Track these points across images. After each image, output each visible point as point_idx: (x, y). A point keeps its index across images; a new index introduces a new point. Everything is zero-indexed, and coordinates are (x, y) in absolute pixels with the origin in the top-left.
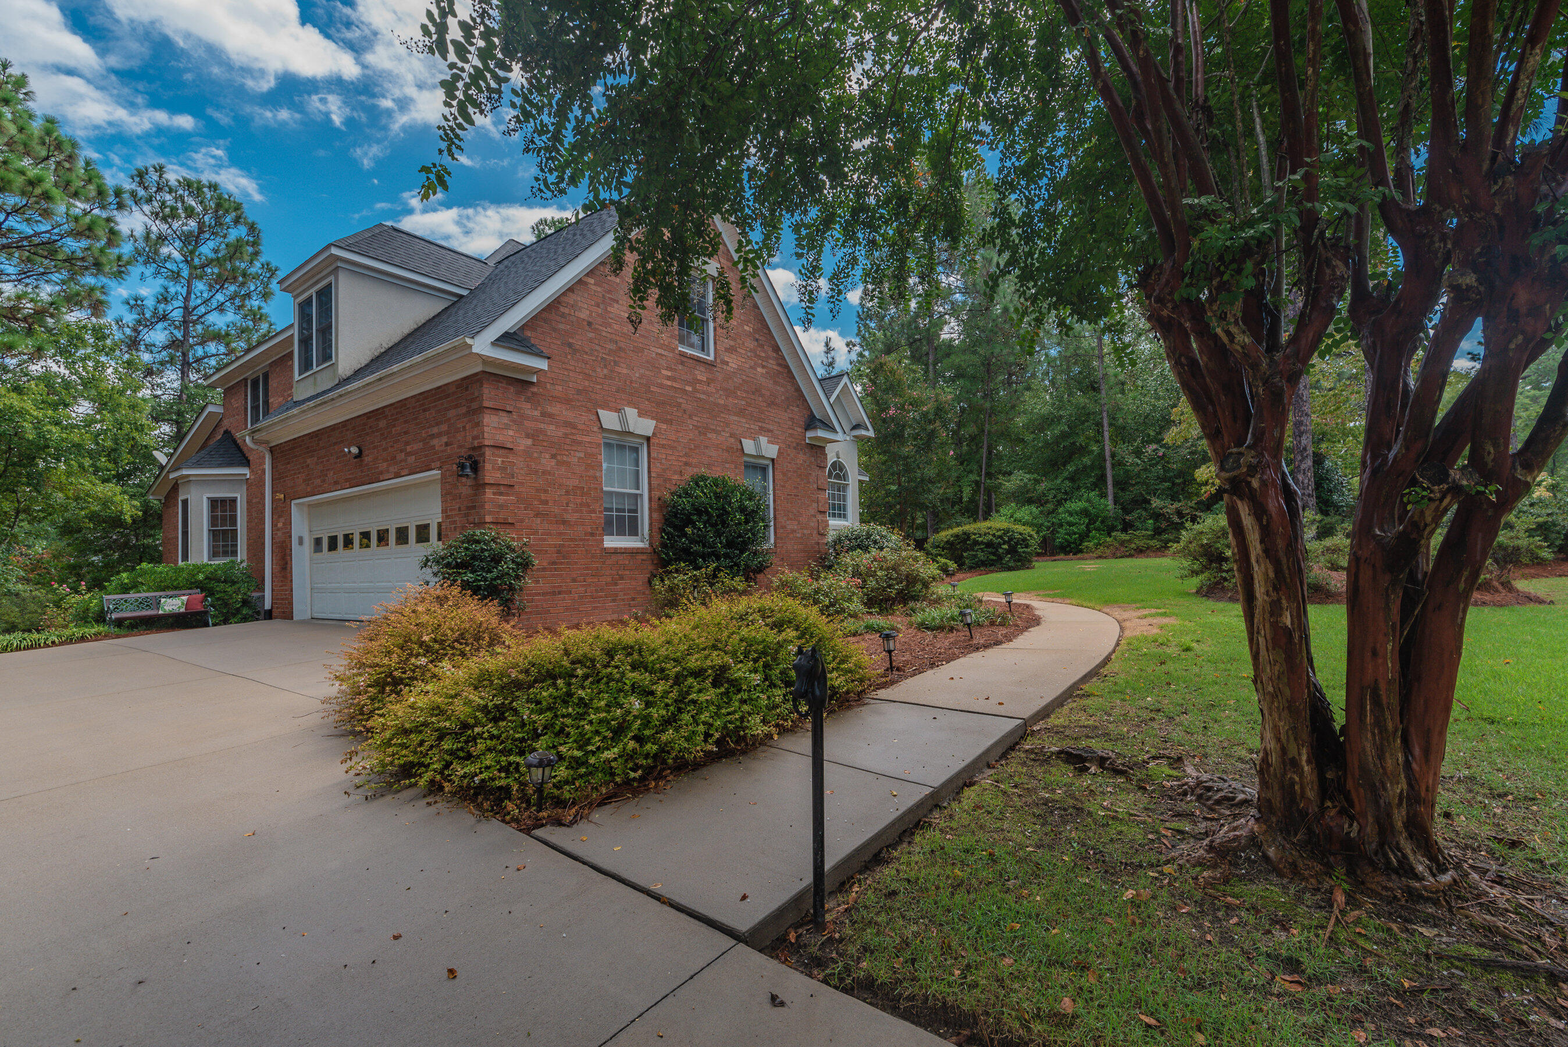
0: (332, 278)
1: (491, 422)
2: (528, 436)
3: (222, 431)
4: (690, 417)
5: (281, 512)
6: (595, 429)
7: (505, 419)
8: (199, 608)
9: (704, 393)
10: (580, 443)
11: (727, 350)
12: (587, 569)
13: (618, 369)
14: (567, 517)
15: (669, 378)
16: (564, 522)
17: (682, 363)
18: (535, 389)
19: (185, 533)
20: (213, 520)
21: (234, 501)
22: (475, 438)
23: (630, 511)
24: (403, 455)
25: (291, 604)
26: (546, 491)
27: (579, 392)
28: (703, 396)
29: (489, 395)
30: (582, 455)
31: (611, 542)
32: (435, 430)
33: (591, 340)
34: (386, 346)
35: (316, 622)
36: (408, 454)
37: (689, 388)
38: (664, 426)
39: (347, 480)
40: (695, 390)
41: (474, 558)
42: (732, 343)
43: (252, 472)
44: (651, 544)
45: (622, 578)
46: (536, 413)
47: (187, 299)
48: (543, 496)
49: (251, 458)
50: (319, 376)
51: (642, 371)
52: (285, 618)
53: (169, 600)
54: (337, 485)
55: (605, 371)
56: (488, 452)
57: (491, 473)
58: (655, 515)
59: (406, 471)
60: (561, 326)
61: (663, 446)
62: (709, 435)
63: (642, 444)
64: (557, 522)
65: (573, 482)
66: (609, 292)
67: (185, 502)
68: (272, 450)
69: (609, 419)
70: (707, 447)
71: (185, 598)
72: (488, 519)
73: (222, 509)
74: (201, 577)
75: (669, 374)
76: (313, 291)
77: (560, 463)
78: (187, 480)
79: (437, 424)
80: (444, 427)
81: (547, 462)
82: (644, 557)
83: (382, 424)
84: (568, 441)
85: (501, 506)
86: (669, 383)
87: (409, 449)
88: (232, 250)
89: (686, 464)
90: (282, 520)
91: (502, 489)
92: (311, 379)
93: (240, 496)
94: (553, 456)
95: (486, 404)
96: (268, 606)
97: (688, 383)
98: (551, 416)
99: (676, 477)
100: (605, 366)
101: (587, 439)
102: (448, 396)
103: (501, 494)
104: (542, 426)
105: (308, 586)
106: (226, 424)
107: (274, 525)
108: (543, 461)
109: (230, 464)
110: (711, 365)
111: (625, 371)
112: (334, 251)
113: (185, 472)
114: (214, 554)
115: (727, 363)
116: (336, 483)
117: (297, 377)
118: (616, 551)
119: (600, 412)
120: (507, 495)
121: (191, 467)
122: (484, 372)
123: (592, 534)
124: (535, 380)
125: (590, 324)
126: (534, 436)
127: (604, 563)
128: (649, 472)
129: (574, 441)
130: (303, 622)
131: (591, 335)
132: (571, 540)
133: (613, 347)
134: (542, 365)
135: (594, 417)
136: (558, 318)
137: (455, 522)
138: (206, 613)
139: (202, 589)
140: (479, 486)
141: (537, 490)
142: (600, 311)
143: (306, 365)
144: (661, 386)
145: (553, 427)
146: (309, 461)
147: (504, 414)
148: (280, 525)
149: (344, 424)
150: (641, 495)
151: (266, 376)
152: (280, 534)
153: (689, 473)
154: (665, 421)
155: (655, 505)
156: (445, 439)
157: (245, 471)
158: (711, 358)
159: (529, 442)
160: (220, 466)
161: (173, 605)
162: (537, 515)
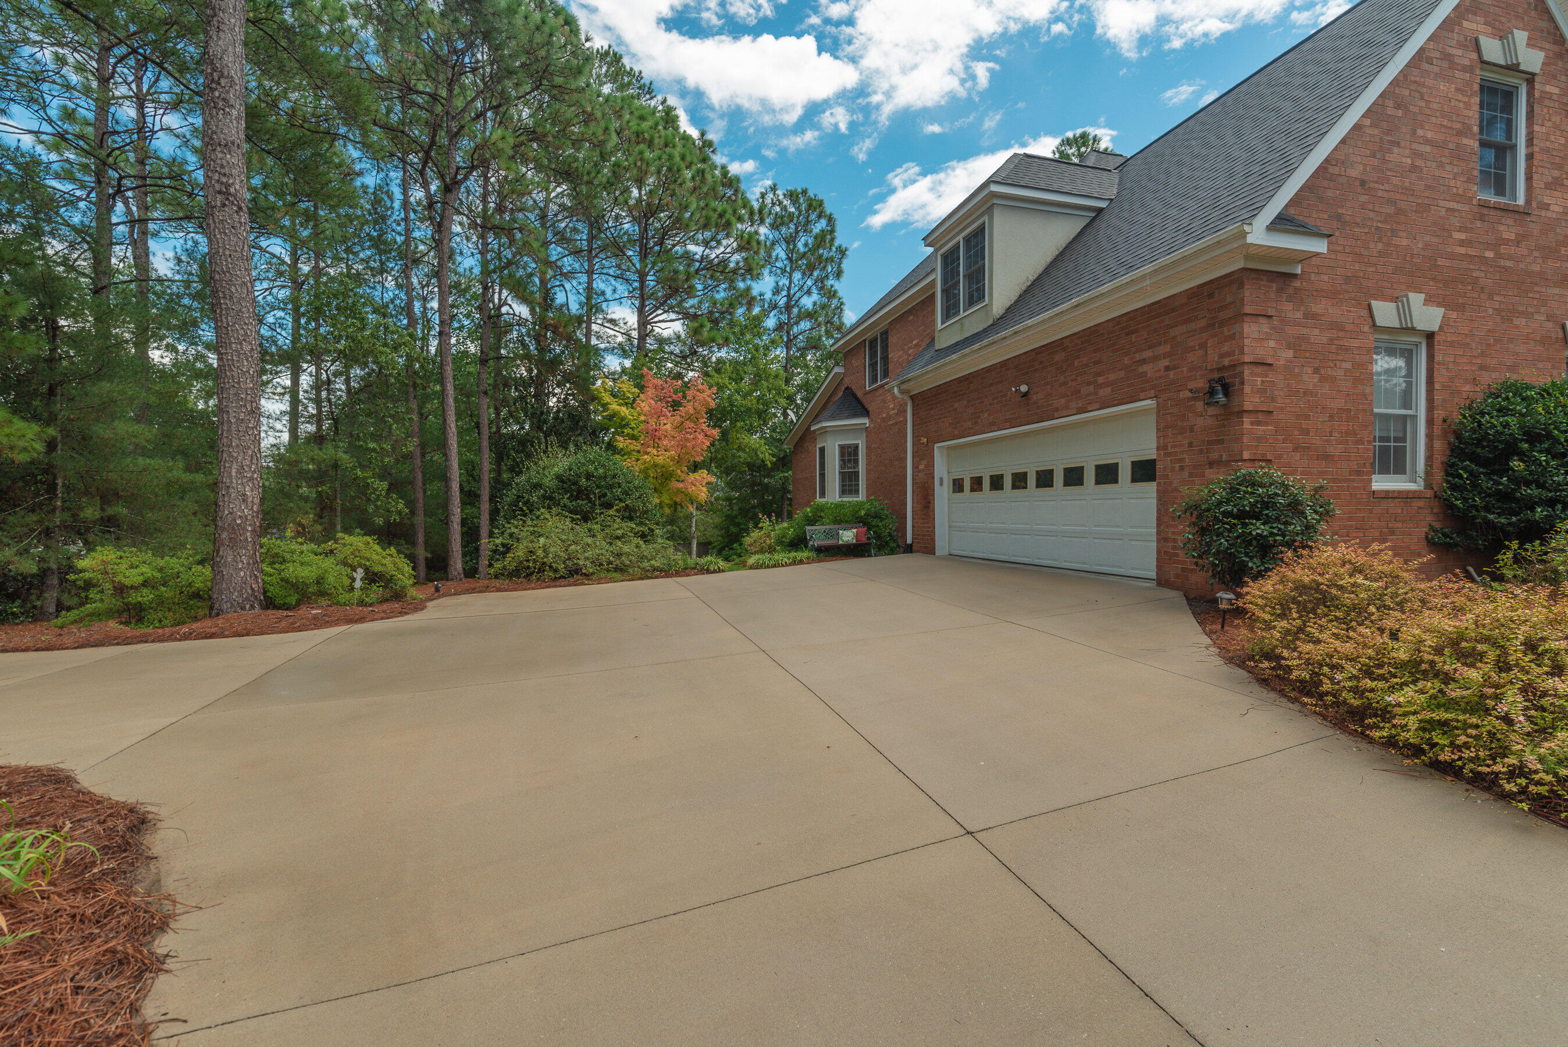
0: (986, 218)
1: (1251, 330)
2: (1289, 347)
3: (843, 389)
4: (1490, 297)
5: (924, 455)
6: (1366, 329)
7: (1264, 326)
8: (864, 540)
9: (1510, 258)
10: (1347, 349)
11: (1548, 186)
12: (1350, 519)
13: (1396, 241)
14: (1331, 450)
15: (1462, 243)
16: (1327, 457)
17: (1482, 218)
18: (1297, 284)
19: (822, 475)
20: (843, 461)
21: (857, 447)
22: (1230, 354)
23: (1396, 440)
24: (1091, 388)
25: (933, 540)
26: (1307, 417)
27: (1348, 280)
28: (1509, 264)
29: (1251, 297)
30: (1347, 365)
31: (1381, 483)
32: (1148, 354)
33: (1363, 206)
34: (1032, 279)
35: (956, 558)
36: (1101, 386)
37: (1490, 254)
38: (1454, 315)
39: (1006, 421)
40: (1499, 256)
41: (1266, 505)
42: (1556, 173)
43: (871, 421)
44: (1428, 485)
45: (1393, 533)
46: (1299, 315)
47: (789, 289)
48: (1304, 424)
49: (870, 409)
50: (966, 322)
51: (1427, 238)
52: (927, 553)
53: (845, 532)
54: (993, 426)
55: (1380, 246)
56: (1247, 371)
57: (1250, 399)
58: (1438, 445)
59: (1097, 405)
60: (1329, 193)
61: (1451, 344)
62: (1516, 322)
63: (1417, 345)
64: (1318, 458)
65: (1339, 403)
66: (1389, 132)
67: (822, 450)
68: (912, 397)
69: (1385, 313)
70: (1511, 340)
71: (855, 530)
72: (1246, 455)
73: (849, 454)
74: (863, 513)
75: (1463, 236)
76: (960, 238)
77: (1323, 379)
78: (824, 431)
79: (1150, 347)
80: (1167, 348)
81: (1309, 379)
82: (1421, 503)
83: (1059, 357)
84: (1334, 348)
85: (1259, 439)
86: (1462, 250)
87: (1101, 380)
88: (819, 239)
89: (1483, 368)
90: (925, 462)
91: (1261, 417)
92: (958, 325)
93: (861, 442)
94: (1316, 371)
95: (1248, 309)
96: (909, 541)
97: (1489, 246)
98: (1314, 316)
99: (1468, 388)
100: (1380, 239)
101: (1355, 343)
102: (1173, 310)
103: (1259, 423)
104: (1305, 331)
105: (947, 524)
106: (847, 382)
107: (915, 467)
108: (1305, 378)
109: (855, 415)
110: (1521, 214)
111: (1405, 242)
112: (994, 188)
113: (825, 424)
114: (843, 492)
115: (1546, 207)
116: (992, 424)
117: (939, 326)
118: (1387, 496)
119: (1374, 303)
120: (1266, 424)
121: (828, 420)
122: (1244, 269)
123: (1358, 473)
124: (1299, 272)
125: (1363, 183)
126: (1296, 345)
127: (1371, 511)
128: (1430, 381)
129: (1341, 348)
130: (942, 558)
131: (1363, 198)
132: (1334, 480)
133: (1390, 210)
134: (1320, 246)
135: (1364, 313)
136: (1326, 183)
137: (1182, 460)
138: (869, 544)
139: (865, 524)
140: (1232, 414)
141: (1298, 417)
142: (1376, 162)
143: (950, 311)
144: (1452, 256)
145: (1316, 332)
146: (956, 405)
147: (1262, 320)
148: (921, 467)
149: (1004, 364)
150: (1414, 417)
151: (885, 334)
152: (921, 475)
153: (1491, 379)
154: (1461, 308)
155: (1437, 430)
156: (1165, 362)
157: (865, 421)
158: (1521, 200)
159: (1290, 354)
160: (848, 417)
161: (848, 536)
162: (1296, 449)
